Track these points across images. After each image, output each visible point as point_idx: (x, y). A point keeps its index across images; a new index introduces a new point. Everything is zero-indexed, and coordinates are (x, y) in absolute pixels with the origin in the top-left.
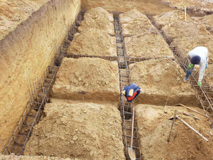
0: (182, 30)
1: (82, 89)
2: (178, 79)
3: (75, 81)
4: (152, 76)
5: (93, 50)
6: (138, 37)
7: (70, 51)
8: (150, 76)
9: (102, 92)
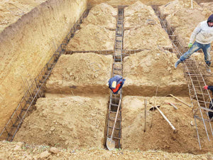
0: (185, 18)
1: (72, 83)
2: (169, 68)
3: (67, 76)
4: (141, 68)
5: (90, 45)
6: (136, 29)
7: (69, 48)
8: (140, 68)
9: (91, 85)
